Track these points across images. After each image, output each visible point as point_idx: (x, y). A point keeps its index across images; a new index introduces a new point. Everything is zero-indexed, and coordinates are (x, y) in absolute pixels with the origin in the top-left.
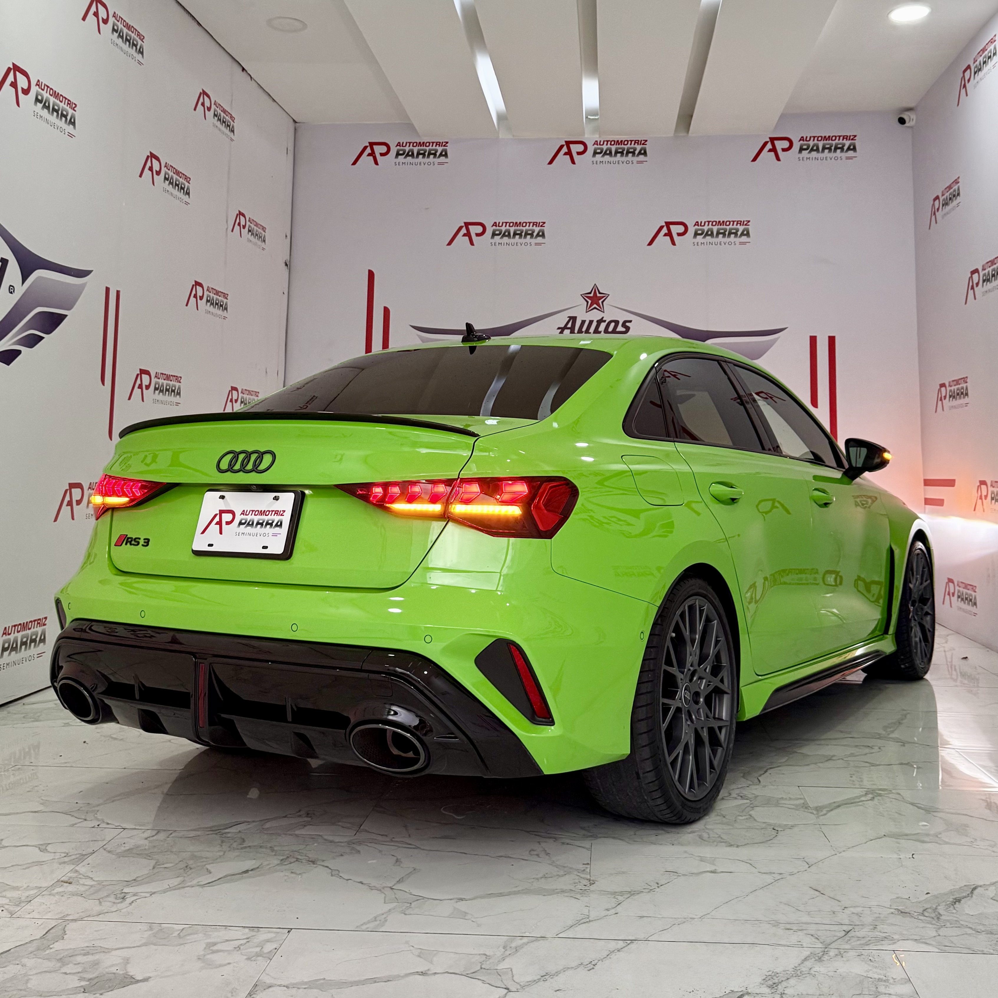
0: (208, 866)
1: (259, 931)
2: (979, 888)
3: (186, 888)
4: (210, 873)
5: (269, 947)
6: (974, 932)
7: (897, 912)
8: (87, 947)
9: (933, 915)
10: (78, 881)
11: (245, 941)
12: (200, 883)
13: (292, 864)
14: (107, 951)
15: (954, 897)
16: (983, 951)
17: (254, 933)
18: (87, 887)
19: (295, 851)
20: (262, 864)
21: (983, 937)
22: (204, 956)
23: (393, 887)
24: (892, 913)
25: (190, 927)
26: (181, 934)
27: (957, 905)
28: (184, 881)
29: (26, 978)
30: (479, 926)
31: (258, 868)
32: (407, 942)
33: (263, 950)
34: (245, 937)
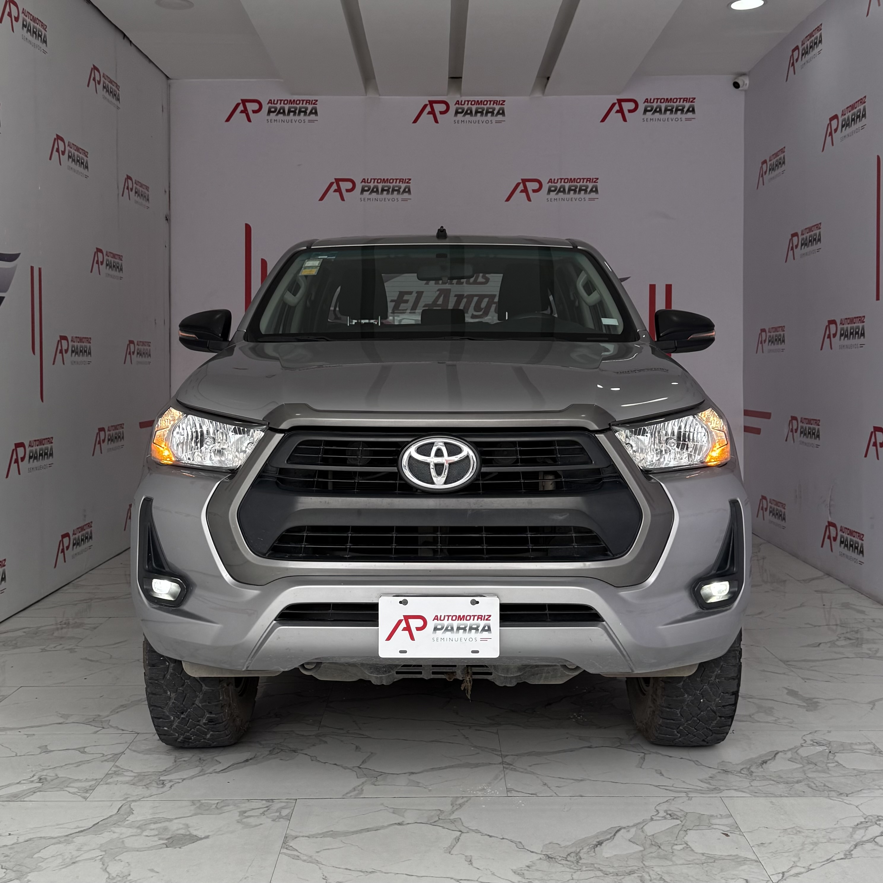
0: (216, 758)
1: (273, 802)
2: (780, 754)
3: (207, 775)
4: (220, 763)
5: (285, 812)
6: (775, 783)
7: (722, 771)
8: (154, 818)
9: (747, 773)
10: (122, 773)
11: (266, 809)
12: (216, 771)
13: (279, 754)
14: (170, 820)
15: (762, 760)
16: (781, 795)
17: (270, 804)
18: (131, 778)
19: (278, 744)
20: (256, 755)
21: (781, 786)
22: (241, 820)
23: (361, 767)
24: (719, 772)
25: (222, 802)
26: (217, 806)
27: (764, 766)
28: (203, 769)
29: (121, 840)
30: (430, 791)
31: (254, 757)
32: (382, 804)
33: (282, 814)
34: (266, 806)
